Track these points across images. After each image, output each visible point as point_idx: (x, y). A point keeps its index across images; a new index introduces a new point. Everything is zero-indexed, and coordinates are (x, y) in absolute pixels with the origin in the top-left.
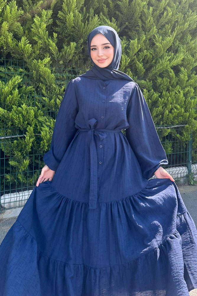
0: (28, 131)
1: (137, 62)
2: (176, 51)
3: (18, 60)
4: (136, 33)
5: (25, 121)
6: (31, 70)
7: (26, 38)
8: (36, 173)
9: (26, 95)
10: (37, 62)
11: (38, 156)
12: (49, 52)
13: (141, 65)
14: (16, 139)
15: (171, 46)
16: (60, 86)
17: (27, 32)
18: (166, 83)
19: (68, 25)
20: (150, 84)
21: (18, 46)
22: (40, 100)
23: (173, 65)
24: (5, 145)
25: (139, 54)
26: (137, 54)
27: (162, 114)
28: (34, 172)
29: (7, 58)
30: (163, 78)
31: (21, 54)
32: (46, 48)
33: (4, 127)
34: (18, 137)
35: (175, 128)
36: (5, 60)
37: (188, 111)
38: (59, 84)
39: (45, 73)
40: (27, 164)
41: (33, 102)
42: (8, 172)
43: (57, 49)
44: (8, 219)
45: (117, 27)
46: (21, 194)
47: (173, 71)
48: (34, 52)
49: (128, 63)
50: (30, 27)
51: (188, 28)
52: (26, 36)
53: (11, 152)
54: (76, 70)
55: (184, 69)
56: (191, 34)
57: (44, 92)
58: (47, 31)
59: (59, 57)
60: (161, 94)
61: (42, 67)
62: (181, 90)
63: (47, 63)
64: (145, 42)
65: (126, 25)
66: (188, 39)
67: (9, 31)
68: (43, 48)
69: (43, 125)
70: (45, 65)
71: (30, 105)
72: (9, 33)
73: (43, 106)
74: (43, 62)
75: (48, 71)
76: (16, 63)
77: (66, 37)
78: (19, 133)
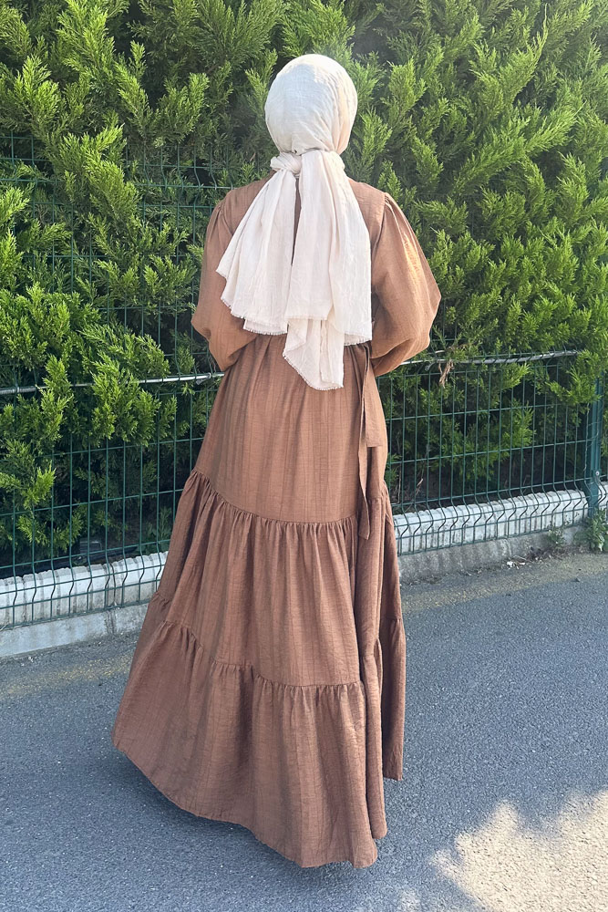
0: (48, 374)
1: (416, 139)
2: (549, 102)
3: (14, 135)
4: (411, 38)
5: (39, 340)
6: (57, 171)
9: (43, 254)
10: (76, 142)
11: (86, 455)
12: (118, 108)
13: (428, 150)
14: (12, 399)
15: (531, 84)
16: (156, 222)
17: (41, 40)
18: (513, 208)
19: (177, 14)
20: (460, 213)
21: (12, 89)
22: (88, 271)
23: (536, 148)
25: (421, 114)
26: (415, 112)
27: (502, 313)
28: (73, 507)
30: (502, 193)
31: (25, 116)
32: (108, 95)
34: (16, 394)
35: (545, 361)
37: (587, 305)
38: (151, 216)
39: (104, 181)
40: (47, 481)
41: (66, 275)
43: (144, 97)
45: (345, 22)
46: (29, 581)
47: (538, 170)
48: (68, 110)
49: (384, 144)
50: (52, 25)
51: (590, 21)
52: (41, 56)
54: (210, 168)
55: (577, 163)
56: (599, 41)
57: (102, 242)
58: (109, 36)
59: (153, 125)
60: (498, 248)
61: (94, 161)
62: (566, 234)
63: (111, 145)
64: (442, 69)
65: (377, 13)
66: (589, 60)
68: (98, 94)
69: (101, 353)
70: (104, 152)
71: (56, 287)
73: (101, 291)
74: (99, 142)
75: (113, 173)
76: (8, 145)
77: (175, 58)
78: (23, 380)
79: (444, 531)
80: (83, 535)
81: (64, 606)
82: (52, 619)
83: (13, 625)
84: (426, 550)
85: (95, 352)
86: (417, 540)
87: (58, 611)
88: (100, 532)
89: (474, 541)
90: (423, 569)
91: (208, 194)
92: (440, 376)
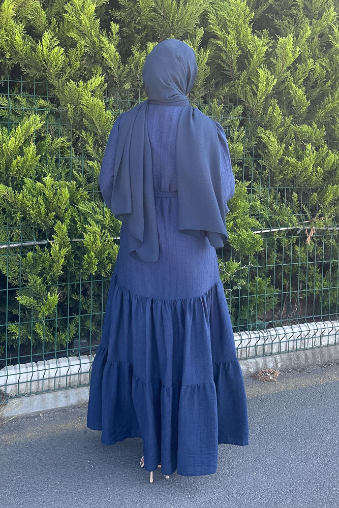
0: (56, 233)
1: (293, 84)
3: (36, 80)
4: (290, 21)
5: (50, 211)
6: (62, 104)
7: (53, 34)
8: (73, 321)
9: (53, 156)
10: (75, 85)
11: (78, 285)
12: (101, 64)
13: (300, 92)
14: (32, 249)
17: (54, 21)
19: (141, 5)
20: (321, 133)
21: (35, 52)
24: (8, 262)
25: (296, 69)
26: (292, 67)
28: (69, 318)
29: (12, 77)
31: (42, 68)
32: (95, 56)
33: (5, 224)
34: (35, 245)
36: (8, 81)
39: (92, 110)
40: (53, 301)
41: (67, 170)
42: (14, 319)
43: (118, 57)
44: (14, 419)
45: (248, 10)
46: (41, 365)
48: (70, 65)
49: (272, 88)
50: (61, 11)
52: (54, 31)
53: (22, 276)
57: (90, 149)
58: (97, 18)
59: (123, 75)
61: (87, 97)
63: (97, 87)
64: (310, 40)
65: (268, 4)
67: (17, 18)
68: (89, 56)
69: (89, 219)
70: (92, 92)
71: (61, 177)
72: (17, 22)
73: (89, 180)
74: (88, 86)
75: (98, 105)
76: (32, 87)
77: (139, 32)
78: (39, 236)
79: (308, 338)
80: (76, 336)
81: (63, 382)
82: (55, 390)
83: (31, 393)
84: (297, 350)
85: (85, 219)
86: (291, 344)
87: (59, 385)
88: (86, 334)
89: (328, 345)
90: (294, 363)
92: (307, 237)
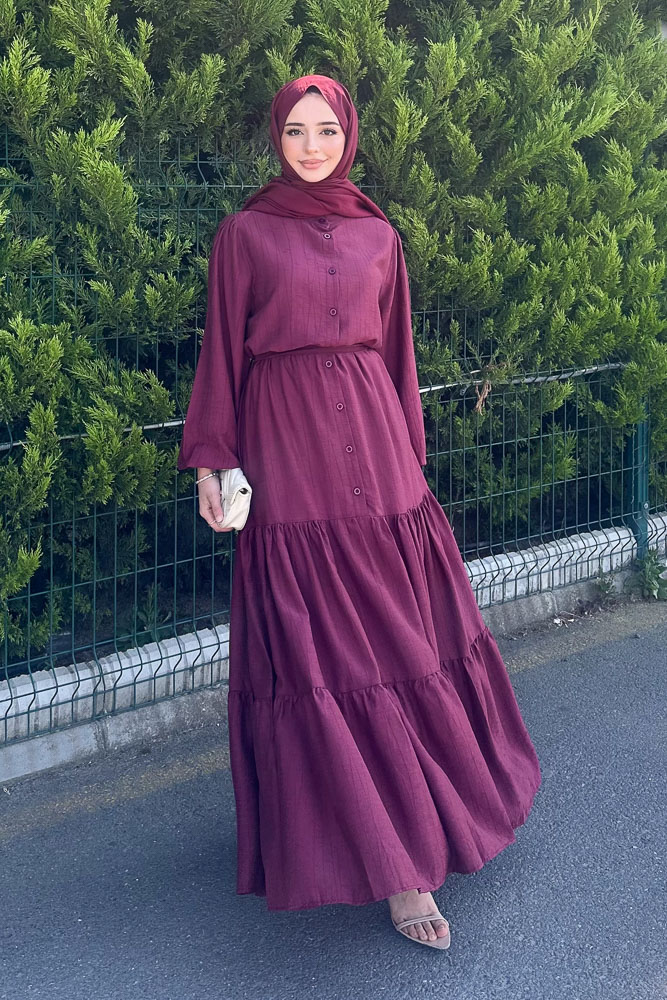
0: (31, 425)
1: (451, 125)
2: (588, 80)
4: (443, 11)
5: (24, 385)
9: (20, 276)
16: (155, 230)
18: (555, 202)
20: (496, 210)
22: (73, 294)
25: (457, 96)
27: (543, 324)
30: (543, 183)
35: (586, 377)
37: (633, 310)
38: (148, 222)
39: (103, 185)
40: (32, 564)
41: (47, 300)
47: (582, 160)
49: (418, 132)
54: (216, 163)
55: (622, 148)
56: (640, 11)
62: (611, 231)
63: (111, 142)
64: (477, 45)
66: (631, 33)
69: (93, 396)
73: (89, 317)
79: (482, 588)
81: (44, 719)
82: (29, 737)
85: (86, 394)
89: (515, 597)
91: (212, 194)
92: (477, 400)
